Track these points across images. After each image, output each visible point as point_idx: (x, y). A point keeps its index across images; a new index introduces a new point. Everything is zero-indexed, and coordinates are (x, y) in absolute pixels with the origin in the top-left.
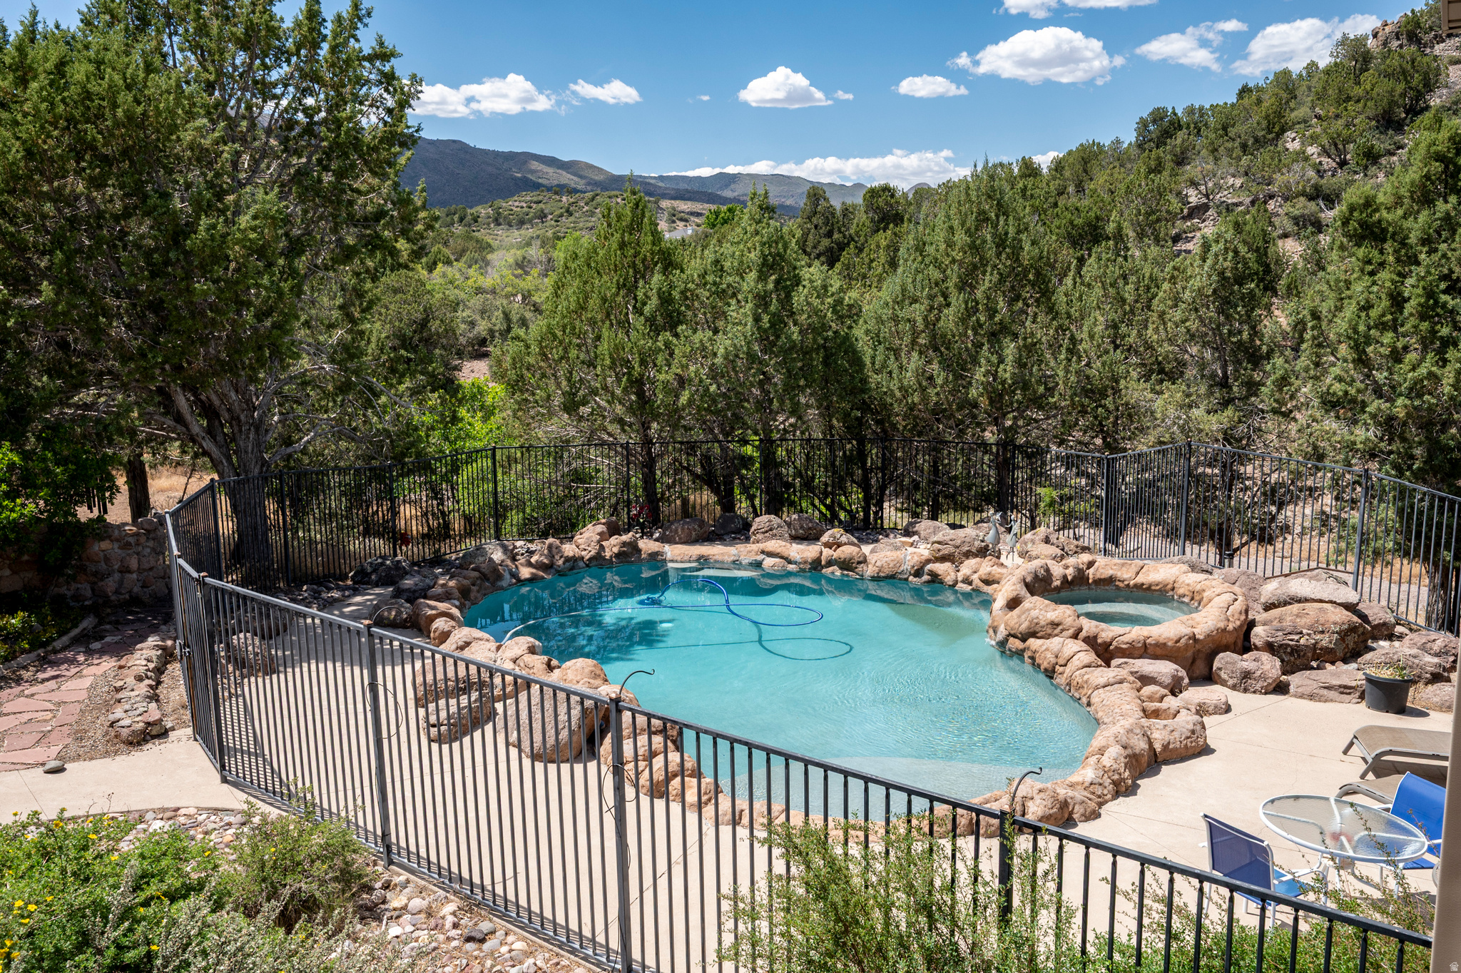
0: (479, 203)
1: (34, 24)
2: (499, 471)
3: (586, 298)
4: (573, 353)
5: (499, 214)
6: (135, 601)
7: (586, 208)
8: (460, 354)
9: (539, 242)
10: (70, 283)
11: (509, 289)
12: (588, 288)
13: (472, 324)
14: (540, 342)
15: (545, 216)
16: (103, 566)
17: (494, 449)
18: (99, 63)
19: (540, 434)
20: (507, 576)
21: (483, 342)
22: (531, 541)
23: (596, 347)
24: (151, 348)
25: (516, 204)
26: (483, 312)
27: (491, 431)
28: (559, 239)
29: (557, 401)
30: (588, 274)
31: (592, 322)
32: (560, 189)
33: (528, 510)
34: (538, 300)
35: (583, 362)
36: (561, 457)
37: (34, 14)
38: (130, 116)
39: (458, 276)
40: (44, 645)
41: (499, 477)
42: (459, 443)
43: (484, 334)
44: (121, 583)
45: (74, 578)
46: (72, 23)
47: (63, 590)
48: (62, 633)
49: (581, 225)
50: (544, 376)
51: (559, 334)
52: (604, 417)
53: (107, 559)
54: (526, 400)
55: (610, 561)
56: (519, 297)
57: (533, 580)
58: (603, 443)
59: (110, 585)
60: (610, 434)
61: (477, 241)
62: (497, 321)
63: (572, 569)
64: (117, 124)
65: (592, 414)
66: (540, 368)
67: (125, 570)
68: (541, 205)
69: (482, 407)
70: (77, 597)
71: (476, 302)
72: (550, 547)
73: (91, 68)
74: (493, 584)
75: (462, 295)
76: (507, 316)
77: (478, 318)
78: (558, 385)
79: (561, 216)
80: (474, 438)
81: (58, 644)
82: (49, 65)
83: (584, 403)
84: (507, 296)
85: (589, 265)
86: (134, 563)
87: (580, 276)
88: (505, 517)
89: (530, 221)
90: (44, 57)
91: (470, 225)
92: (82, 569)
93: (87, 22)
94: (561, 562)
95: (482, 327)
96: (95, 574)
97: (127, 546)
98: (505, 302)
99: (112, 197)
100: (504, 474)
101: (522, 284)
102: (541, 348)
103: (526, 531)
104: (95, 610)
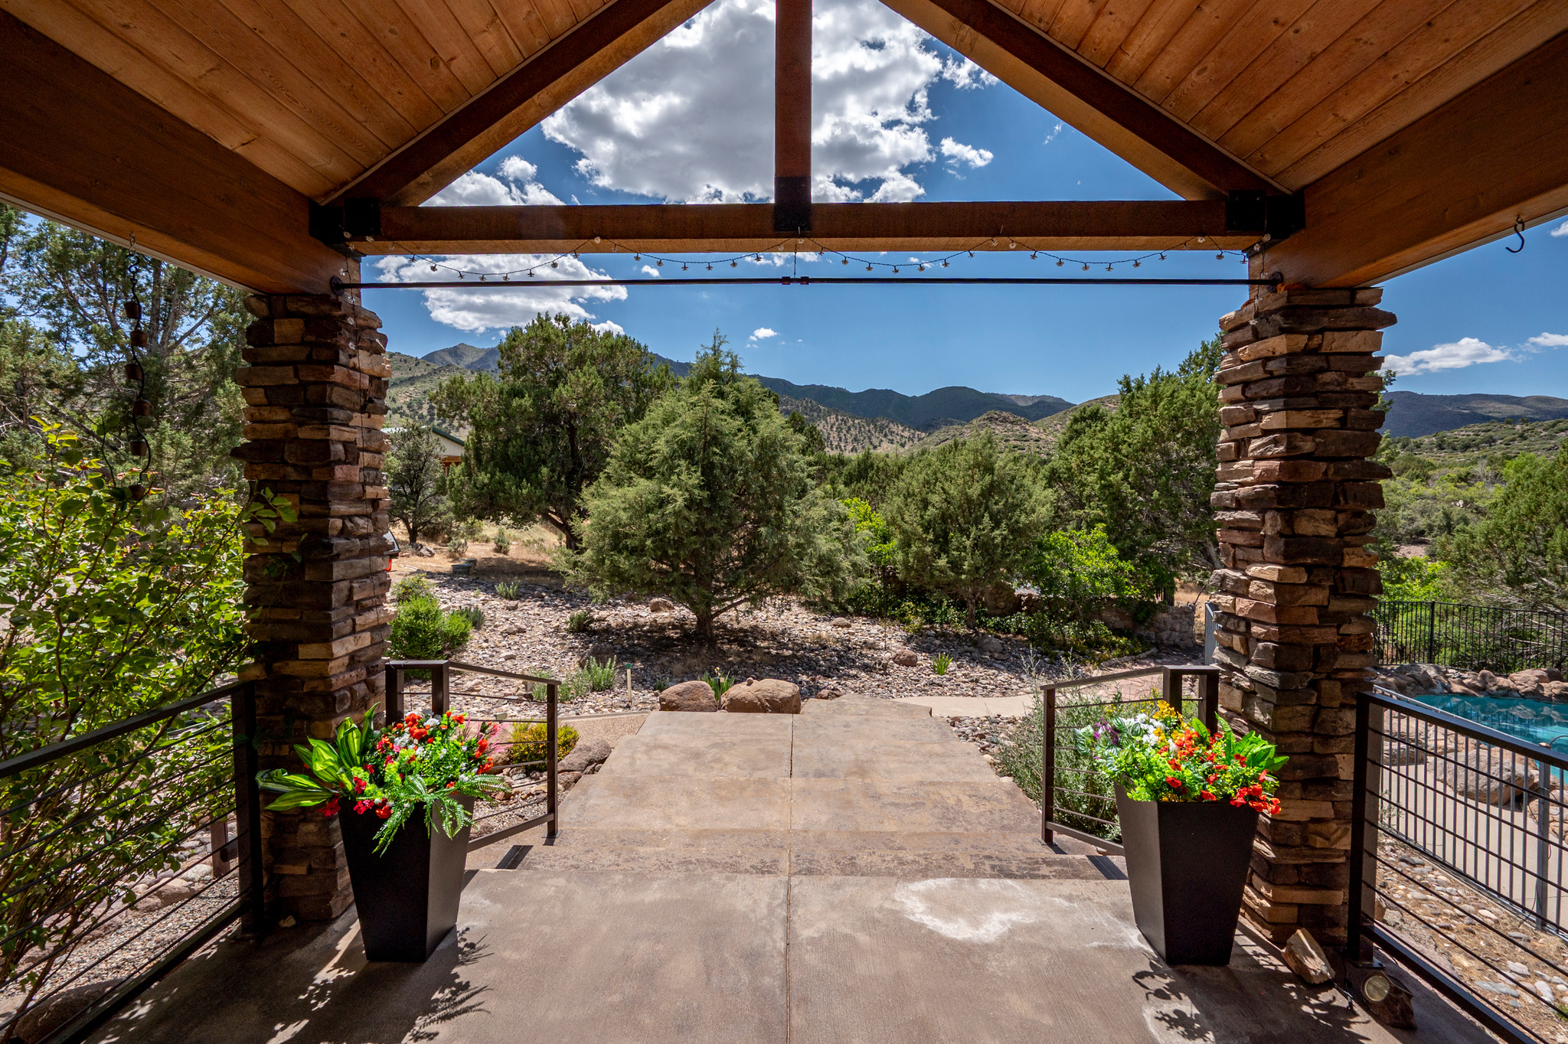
0: (1423, 433)
1: (1157, 373)
2: (1436, 619)
3: (1539, 505)
4: (1520, 544)
5: (1443, 441)
6: (1176, 646)
7: (1544, 433)
8: (1399, 540)
9: (1485, 461)
10: (1166, 491)
11: (1452, 496)
12: (1541, 498)
13: (1412, 520)
14: (1486, 535)
15: (1494, 441)
16: (1162, 625)
17: (1433, 604)
18: (1193, 390)
19: (1480, 598)
20: (1439, 686)
21: (1422, 533)
22: (1464, 672)
23: (1547, 541)
24: (1203, 523)
25: (1462, 434)
26: (1422, 513)
27: (1429, 592)
28: (1509, 458)
29: (1500, 575)
30: (1540, 488)
31: (1544, 524)
32: (1513, 420)
33: (1462, 650)
34: (1481, 505)
35: (1531, 551)
36: (1501, 617)
37: (1159, 369)
38: (1207, 413)
39: (1399, 486)
40: (1135, 654)
41: (1436, 622)
42: (1397, 598)
43: (1423, 527)
44: (1170, 636)
45: (1148, 628)
46: (1174, 370)
47: (1142, 633)
48: (1144, 651)
49: (1537, 446)
50: (1487, 558)
51: (1507, 530)
52: (1551, 593)
53: (1165, 622)
54: (1468, 573)
55: (1549, 698)
56: (1461, 503)
57: (1463, 695)
58: (1548, 613)
59: (1165, 635)
60: (1556, 607)
61: (1419, 462)
62: (1438, 519)
63: (1505, 695)
64: (1200, 417)
65: (1537, 589)
66: (1485, 552)
67: (1173, 630)
68: (1491, 433)
69: (1420, 577)
70: (1148, 638)
71: (1418, 504)
72: (1483, 676)
73: (1188, 392)
74: (1426, 689)
75: (1404, 500)
76: (1447, 516)
77: (1418, 516)
78: (1502, 566)
79: (1514, 440)
80: (1412, 596)
81: (1142, 655)
82: (1168, 394)
83: (1529, 580)
84: (1449, 502)
85: (1544, 483)
86: (1178, 627)
87: (1533, 490)
88: (1439, 652)
89: (1477, 446)
90: (1166, 390)
91: (1412, 450)
92: (1152, 624)
93: (1183, 370)
94: (1494, 688)
95: (1421, 523)
96: (1158, 628)
97: (1175, 618)
98: (1446, 506)
99: (1191, 451)
100: (1440, 621)
101: (1464, 493)
102: (1487, 539)
103: (1459, 662)
104: (1156, 645)
